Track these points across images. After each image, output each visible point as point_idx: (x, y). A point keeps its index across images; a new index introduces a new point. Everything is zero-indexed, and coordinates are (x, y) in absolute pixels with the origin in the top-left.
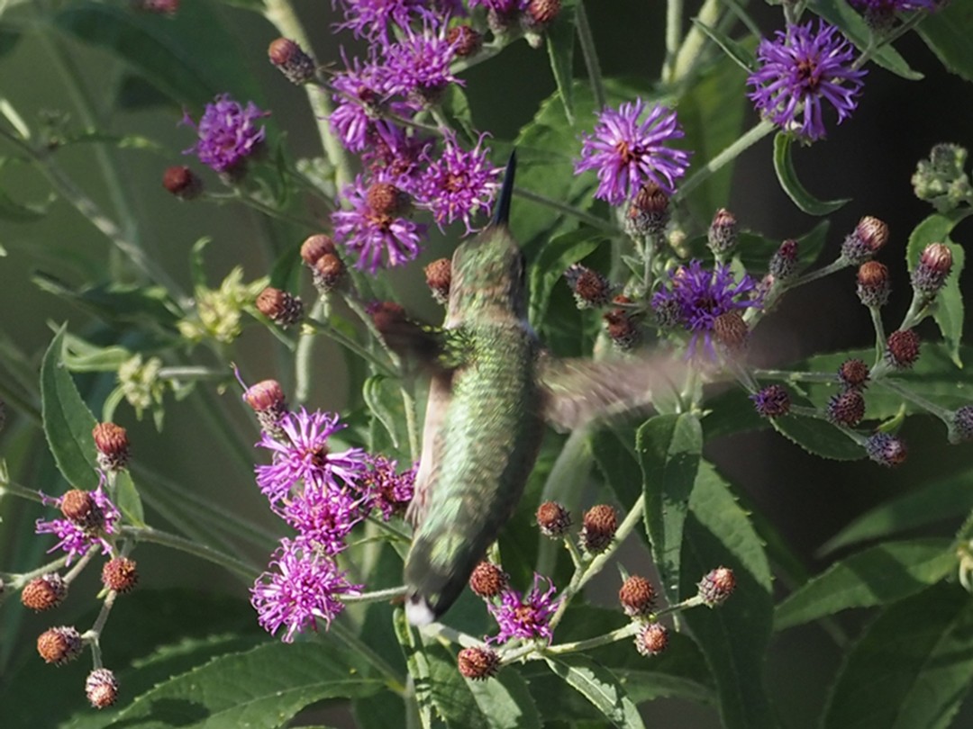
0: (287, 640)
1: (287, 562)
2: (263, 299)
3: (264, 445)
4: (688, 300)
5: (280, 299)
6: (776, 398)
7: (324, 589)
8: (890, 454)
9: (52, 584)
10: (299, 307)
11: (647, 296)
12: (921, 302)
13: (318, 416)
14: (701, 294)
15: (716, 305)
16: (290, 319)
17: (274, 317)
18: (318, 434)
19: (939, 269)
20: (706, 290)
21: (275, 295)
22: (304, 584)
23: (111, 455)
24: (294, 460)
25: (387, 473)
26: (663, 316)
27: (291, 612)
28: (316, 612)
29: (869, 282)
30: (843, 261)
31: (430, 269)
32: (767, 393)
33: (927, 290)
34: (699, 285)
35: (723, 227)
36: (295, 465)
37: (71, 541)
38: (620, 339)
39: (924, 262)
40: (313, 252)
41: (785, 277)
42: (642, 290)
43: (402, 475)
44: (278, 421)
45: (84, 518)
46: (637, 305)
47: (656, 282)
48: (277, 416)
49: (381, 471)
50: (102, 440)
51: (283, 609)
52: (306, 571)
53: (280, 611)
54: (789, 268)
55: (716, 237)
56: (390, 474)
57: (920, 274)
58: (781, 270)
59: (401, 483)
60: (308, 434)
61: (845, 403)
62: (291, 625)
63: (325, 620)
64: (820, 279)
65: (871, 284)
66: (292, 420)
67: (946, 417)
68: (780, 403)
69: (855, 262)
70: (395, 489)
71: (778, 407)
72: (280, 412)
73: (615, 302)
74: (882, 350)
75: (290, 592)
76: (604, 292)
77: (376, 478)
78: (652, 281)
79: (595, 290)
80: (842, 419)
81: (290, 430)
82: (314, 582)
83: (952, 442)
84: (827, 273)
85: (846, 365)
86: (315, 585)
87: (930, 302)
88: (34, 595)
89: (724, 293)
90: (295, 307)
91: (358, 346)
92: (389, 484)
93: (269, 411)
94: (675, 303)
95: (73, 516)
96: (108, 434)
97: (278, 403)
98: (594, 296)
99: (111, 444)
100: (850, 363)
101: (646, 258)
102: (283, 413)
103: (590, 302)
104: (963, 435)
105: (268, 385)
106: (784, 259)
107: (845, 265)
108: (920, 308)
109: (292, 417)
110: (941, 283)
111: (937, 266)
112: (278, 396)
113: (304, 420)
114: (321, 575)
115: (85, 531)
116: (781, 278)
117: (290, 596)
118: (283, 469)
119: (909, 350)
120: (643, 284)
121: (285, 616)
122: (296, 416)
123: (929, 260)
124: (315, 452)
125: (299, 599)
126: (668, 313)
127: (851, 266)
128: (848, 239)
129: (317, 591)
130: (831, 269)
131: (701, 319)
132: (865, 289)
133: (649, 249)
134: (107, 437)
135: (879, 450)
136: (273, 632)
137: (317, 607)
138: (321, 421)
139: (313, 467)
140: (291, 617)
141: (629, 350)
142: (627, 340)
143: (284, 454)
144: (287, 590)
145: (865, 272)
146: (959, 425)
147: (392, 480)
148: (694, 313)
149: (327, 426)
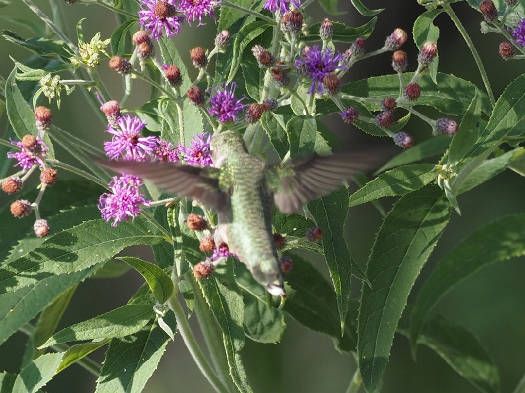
0: (114, 225)
1: (116, 188)
2: (113, 61)
3: (109, 131)
4: (312, 64)
5: (121, 62)
6: (352, 114)
7: (133, 203)
8: (405, 143)
9: (17, 181)
10: (129, 66)
11: (292, 61)
12: (422, 68)
13: (135, 120)
14: (318, 62)
15: (324, 67)
16: (125, 71)
17: (117, 70)
18: (135, 128)
19: (431, 54)
20: (320, 60)
21: (118, 60)
22: (123, 199)
23: (43, 121)
24: (122, 140)
25: (166, 148)
26: (299, 71)
27: (116, 212)
28: (128, 213)
29: (398, 61)
30: (385, 48)
31: (192, 52)
32: (348, 112)
33: (424, 63)
34: (317, 57)
35: (327, 27)
36: (123, 143)
37: (25, 162)
38: (279, 81)
39: (424, 50)
40: (138, 39)
41: (357, 55)
42: (289, 59)
43: (173, 150)
44: (116, 120)
45: (33, 148)
46: (287, 65)
47: (296, 55)
48: (116, 118)
49: (163, 148)
50: (39, 115)
51: (113, 211)
52: (125, 193)
53: (111, 211)
54: (359, 51)
55: (323, 31)
56: (167, 149)
57: (422, 56)
58: (356, 52)
59: (172, 154)
60: (130, 127)
61: (385, 118)
62: (116, 218)
63: (132, 217)
64: (374, 56)
65: (399, 62)
66: (123, 120)
67: (433, 124)
68: (354, 117)
69: (391, 49)
70: (169, 157)
71: (353, 118)
72: (117, 117)
73: (276, 64)
74: (403, 91)
75: (116, 203)
76: (272, 61)
77: (161, 150)
78: (294, 54)
79: (267, 60)
80: (383, 125)
81: (122, 125)
82: (128, 199)
83: (434, 135)
84: (377, 53)
85: (386, 100)
86: (128, 200)
87: (426, 69)
88: (8, 186)
89: (329, 62)
90: (128, 66)
91: (157, 84)
92: (166, 154)
93: (113, 116)
94: (306, 65)
95: (28, 148)
96: (42, 112)
97: (117, 112)
98: (267, 63)
99: (44, 117)
100: (387, 99)
101: (292, 44)
102: (119, 117)
103: (265, 66)
104: (439, 133)
105: (113, 103)
106: (357, 47)
107: (386, 50)
108: (421, 71)
109: (123, 119)
110: (431, 60)
111: (430, 53)
112: (117, 109)
113: (129, 121)
114: (131, 195)
115: (33, 155)
116: (356, 55)
117: (116, 205)
118: (117, 144)
119: (415, 93)
120: (290, 55)
121: (113, 214)
122: (125, 119)
123: (426, 50)
124: (133, 137)
125: (120, 206)
126: (303, 70)
127: (389, 51)
128: (388, 38)
129: (129, 203)
130: (380, 52)
131: (318, 74)
132: (395, 64)
133: (293, 39)
134: (42, 113)
135: (400, 141)
136: (108, 221)
137: (129, 210)
138: (137, 122)
139: (131, 144)
140: (116, 214)
141: (283, 86)
142: (283, 81)
143: (119, 137)
144: (115, 201)
145: (396, 56)
146: (438, 128)
147: (168, 152)
148: (314, 70)
149: (139, 124)
